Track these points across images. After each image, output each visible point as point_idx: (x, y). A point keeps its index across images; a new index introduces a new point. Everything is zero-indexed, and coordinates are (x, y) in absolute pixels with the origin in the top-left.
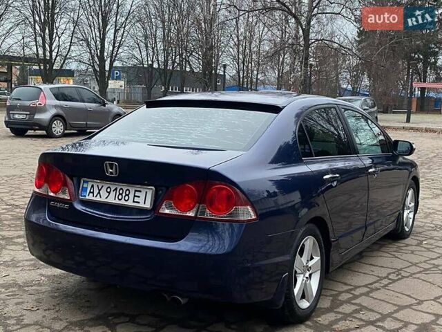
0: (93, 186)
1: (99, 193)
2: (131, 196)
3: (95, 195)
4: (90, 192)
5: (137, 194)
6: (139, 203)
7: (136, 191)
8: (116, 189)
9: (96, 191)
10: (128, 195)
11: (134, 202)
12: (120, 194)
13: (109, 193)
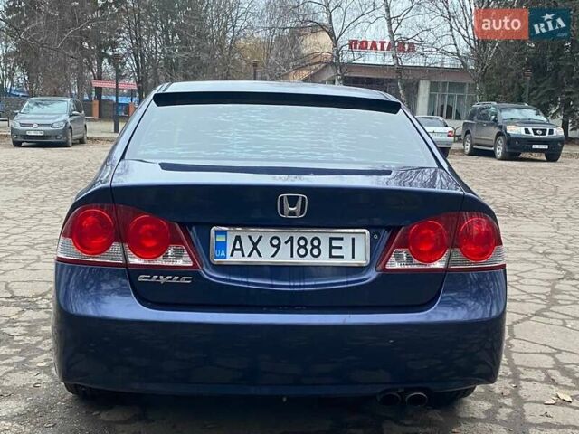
0: (238, 238)
1: (255, 248)
2: (325, 247)
3: (246, 254)
4: (234, 249)
5: (335, 243)
6: (342, 257)
7: (331, 239)
8: (291, 239)
9: (248, 247)
10: (318, 247)
11: (331, 256)
12: (300, 247)
13: (278, 246)
